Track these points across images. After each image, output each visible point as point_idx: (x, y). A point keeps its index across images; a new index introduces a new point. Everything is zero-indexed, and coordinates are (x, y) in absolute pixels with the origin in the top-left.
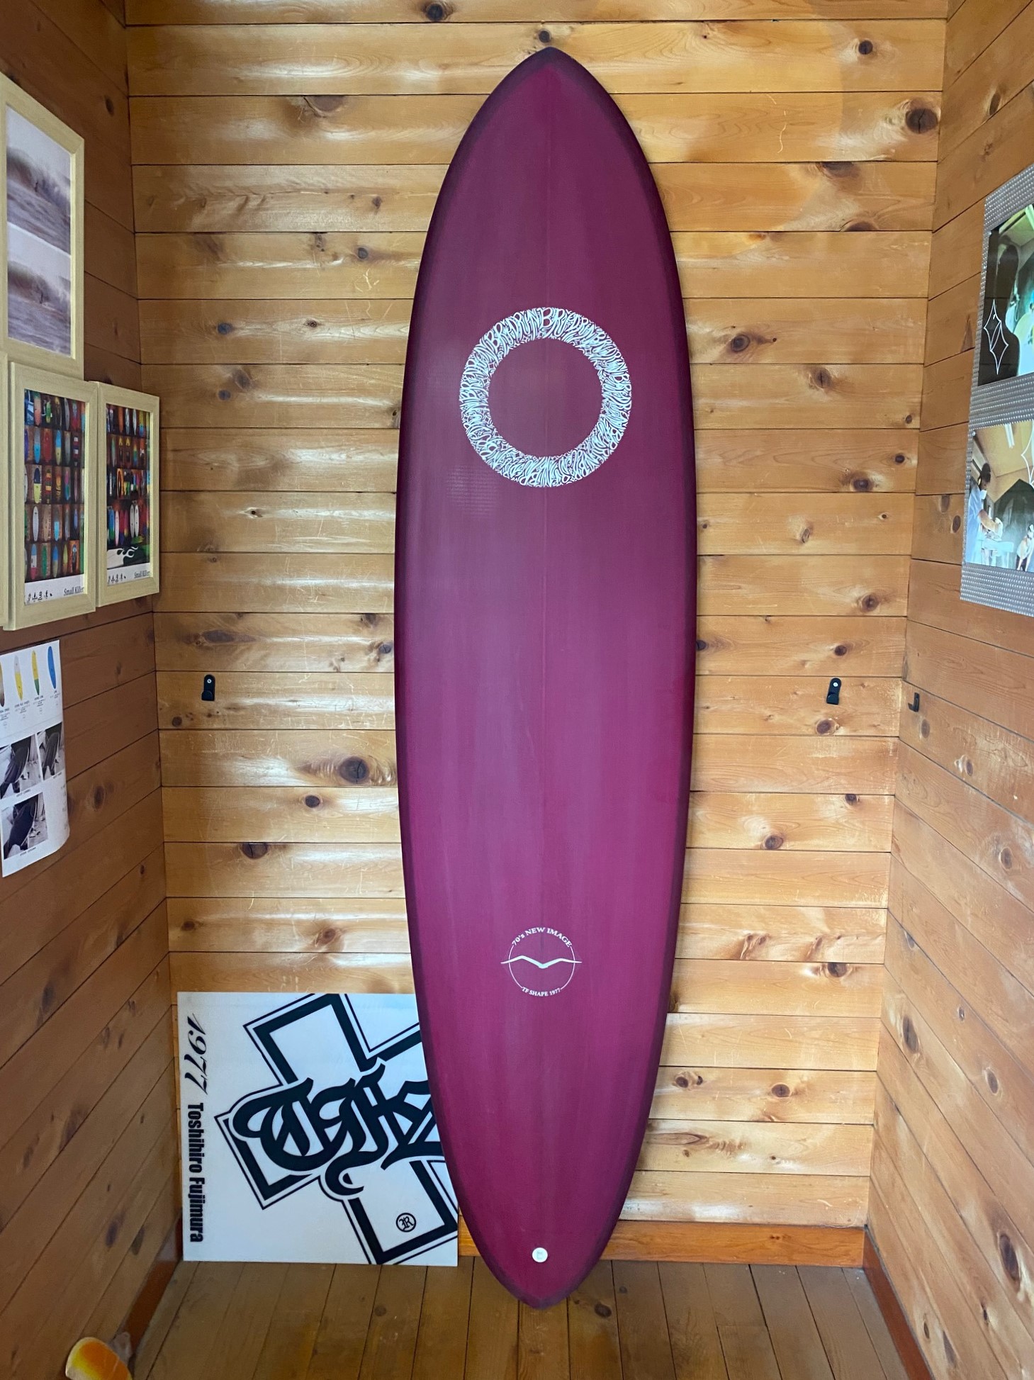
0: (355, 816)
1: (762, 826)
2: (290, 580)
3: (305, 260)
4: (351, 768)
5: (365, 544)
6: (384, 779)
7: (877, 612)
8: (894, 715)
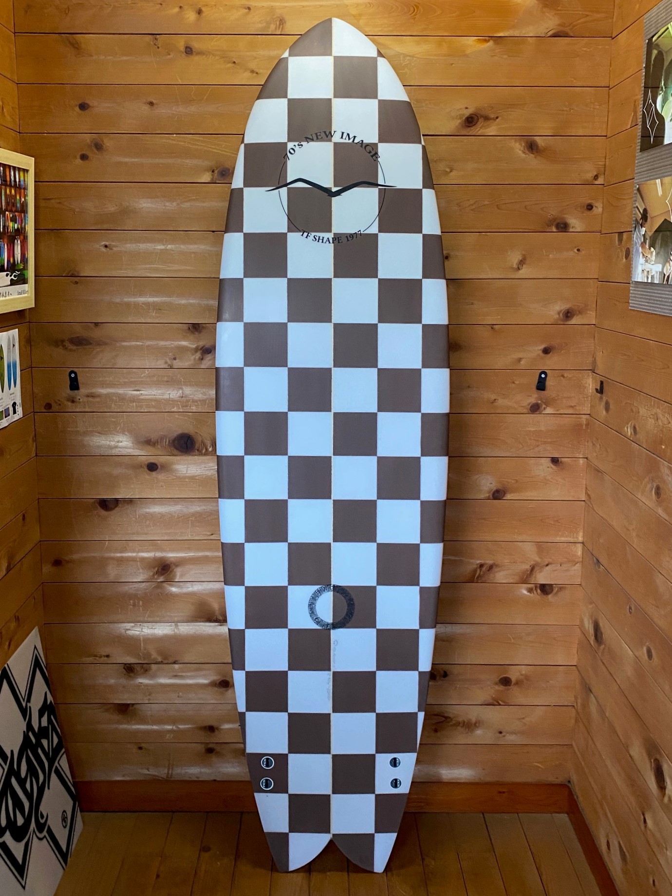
0: (185, 477)
1: (490, 481)
2: (134, 298)
3: (145, 55)
4: (182, 441)
5: (189, 270)
6: (207, 450)
7: (574, 321)
8: (586, 398)
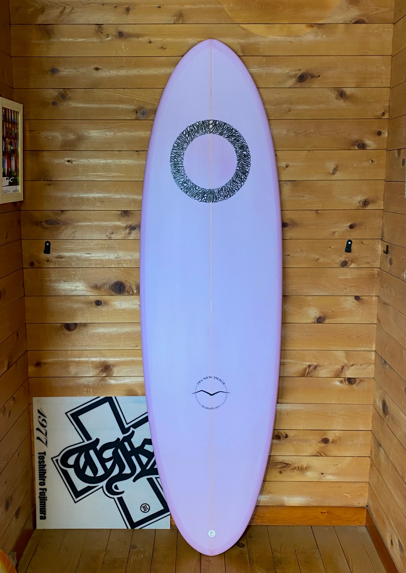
0: (119, 310)
1: (315, 312)
2: (87, 194)
3: (93, 37)
4: (117, 286)
5: (122, 176)
6: (133, 292)
7: (369, 207)
8: (377, 257)
